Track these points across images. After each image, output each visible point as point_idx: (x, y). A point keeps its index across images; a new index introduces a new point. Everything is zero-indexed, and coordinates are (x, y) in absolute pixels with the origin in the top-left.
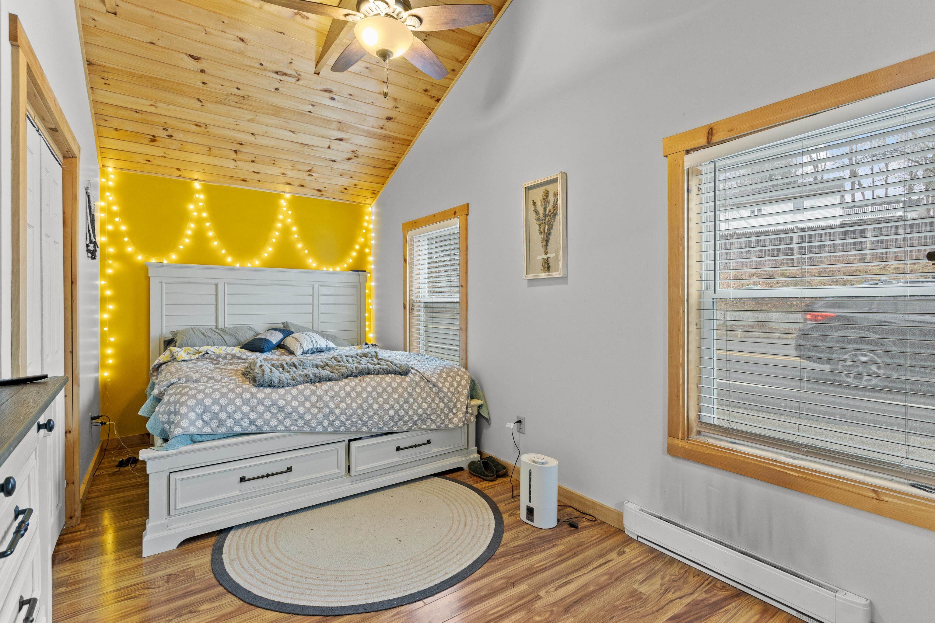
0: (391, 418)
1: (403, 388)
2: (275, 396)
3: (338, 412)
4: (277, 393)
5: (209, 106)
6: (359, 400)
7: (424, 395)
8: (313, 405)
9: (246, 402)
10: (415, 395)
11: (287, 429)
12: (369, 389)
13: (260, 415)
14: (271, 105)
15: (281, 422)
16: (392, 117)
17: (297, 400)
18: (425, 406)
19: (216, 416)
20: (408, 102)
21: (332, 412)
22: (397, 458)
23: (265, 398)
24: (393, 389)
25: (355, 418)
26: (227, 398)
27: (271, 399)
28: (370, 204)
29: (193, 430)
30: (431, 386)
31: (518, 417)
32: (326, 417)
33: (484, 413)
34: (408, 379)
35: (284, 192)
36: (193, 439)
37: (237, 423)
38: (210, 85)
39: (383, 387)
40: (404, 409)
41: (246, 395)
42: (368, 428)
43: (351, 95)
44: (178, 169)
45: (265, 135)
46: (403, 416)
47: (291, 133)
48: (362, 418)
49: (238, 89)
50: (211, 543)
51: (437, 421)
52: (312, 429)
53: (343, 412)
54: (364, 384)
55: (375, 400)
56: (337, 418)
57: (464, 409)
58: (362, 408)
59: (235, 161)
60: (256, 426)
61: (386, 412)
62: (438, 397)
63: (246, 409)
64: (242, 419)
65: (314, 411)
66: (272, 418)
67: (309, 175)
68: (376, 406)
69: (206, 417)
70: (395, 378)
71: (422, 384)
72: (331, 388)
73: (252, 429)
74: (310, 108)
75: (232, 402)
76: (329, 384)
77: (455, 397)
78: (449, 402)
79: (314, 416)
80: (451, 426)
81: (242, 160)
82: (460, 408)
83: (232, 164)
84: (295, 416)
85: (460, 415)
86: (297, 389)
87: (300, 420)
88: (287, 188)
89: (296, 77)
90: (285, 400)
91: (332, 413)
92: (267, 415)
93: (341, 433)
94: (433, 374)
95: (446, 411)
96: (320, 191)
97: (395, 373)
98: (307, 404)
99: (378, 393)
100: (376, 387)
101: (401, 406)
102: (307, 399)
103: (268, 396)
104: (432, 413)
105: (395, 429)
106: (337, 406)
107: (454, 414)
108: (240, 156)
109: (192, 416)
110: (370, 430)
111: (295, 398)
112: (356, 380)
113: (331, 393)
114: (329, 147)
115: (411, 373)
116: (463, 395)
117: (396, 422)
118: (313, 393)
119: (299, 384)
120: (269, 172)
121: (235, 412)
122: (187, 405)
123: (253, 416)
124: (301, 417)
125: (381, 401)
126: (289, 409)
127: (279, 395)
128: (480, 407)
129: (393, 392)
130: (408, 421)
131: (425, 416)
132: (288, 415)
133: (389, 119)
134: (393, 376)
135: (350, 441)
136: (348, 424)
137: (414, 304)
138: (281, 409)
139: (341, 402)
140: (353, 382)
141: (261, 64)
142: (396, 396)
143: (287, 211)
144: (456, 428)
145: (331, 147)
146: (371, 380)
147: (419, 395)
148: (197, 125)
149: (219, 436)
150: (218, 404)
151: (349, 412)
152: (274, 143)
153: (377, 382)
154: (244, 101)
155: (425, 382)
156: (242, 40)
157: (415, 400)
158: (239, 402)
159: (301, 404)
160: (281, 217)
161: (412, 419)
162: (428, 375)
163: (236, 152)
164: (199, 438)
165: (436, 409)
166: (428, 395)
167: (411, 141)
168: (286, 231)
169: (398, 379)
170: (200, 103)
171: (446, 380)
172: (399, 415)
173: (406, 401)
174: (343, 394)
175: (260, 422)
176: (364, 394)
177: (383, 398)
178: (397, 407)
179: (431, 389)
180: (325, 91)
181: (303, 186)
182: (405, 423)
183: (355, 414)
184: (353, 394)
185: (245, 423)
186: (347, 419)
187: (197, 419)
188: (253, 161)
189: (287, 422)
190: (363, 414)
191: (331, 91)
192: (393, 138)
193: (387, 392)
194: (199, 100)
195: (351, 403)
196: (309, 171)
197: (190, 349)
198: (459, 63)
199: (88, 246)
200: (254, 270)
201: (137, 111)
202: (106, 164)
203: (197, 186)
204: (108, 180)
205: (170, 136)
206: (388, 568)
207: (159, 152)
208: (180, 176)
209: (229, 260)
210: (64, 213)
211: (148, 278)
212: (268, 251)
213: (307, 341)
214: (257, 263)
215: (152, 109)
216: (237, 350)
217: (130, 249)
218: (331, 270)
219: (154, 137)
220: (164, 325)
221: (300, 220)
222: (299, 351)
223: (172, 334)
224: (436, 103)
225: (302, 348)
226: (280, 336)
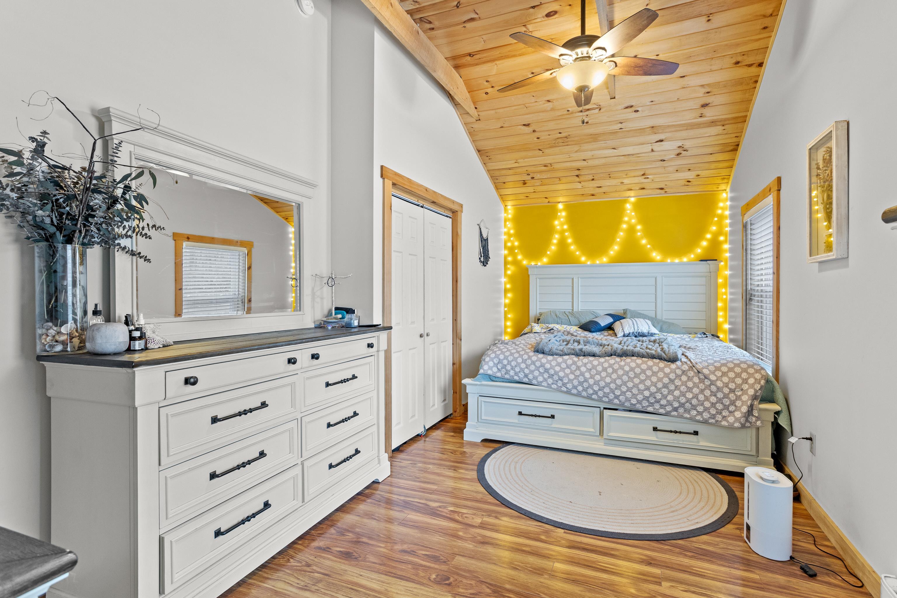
0: (646, 398)
1: (665, 373)
2: (544, 361)
3: (591, 381)
4: (546, 359)
5: (547, 151)
6: (614, 376)
7: (690, 384)
8: (572, 373)
9: (524, 361)
10: (678, 382)
11: (549, 386)
12: (627, 368)
13: (532, 372)
14: (588, 135)
15: (545, 380)
16: (707, 103)
17: (560, 366)
18: (689, 395)
19: (504, 367)
20: (719, 82)
21: (586, 380)
22: (653, 437)
23: (536, 361)
24: (653, 372)
25: (607, 390)
26: (513, 356)
27: (541, 362)
28: (725, 190)
29: (490, 372)
30: (702, 377)
31: (810, 434)
32: (581, 384)
33: (783, 422)
34: (673, 366)
35: (628, 197)
36: (491, 378)
37: (516, 374)
38: (542, 138)
39: (641, 369)
40: (661, 393)
41: (525, 357)
42: (620, 401)
43: (652, 101)
44: (546, 198)
45: (593, 158)
46: (661, 399)
47: (613, 150)
48: (614, 391)
49: (560, 133)
50: (496, 447)
51: (704, 414)
52: (568, 390)
53: (596, 383)
54: (623, 363)
55: (631, 379)
56: (590, 386)
57: (744, 409)
58: (615, 383)
59: (580, 182)
60: (528, 379)
61: (641, 392)
62: (710, 390)
63: (523, 366)
64: (520, 372)
65: (572, 377)
66: (539, 375)
67: (645, 178)
68: (630, 385)
69: (500, 366)
70: (659, 363)
71: (691, 374)
72: (591, 362)
73: (525, 380)
74: (620, 126)
75: (515, 359)
76: (591, 358)
77: (735, 395)
78: (723, 398)
79: (570, 381)
80: (724, 423)
81: (585, 181)
82: (740, 407)
83: (579, 186)
84: (556, 377)
85: (738, 414)
86: (563, 358)
87: (560, 382)
88: (632, 193)
89: (598, 108)
90: (551, 364)
91: (586, 382)
92: (536, 373)
93: (593, 400)
94: (708, 366)
95: (719, 406)
96: (662, 189)
97: (661, 358)
98: (568, 371)
99: (635, 373)
100: (635, 368)
101: (659, 390)
102: (568, 367)
103: (539, 360)
104: (698, 405)
105: (650, 409)
106: (592, 377)
107: (731, 412)
108: (582, 178)
109: (491, 364)
110: (622, 404)
111: (559, 364)
112: (618, 359)
113: (589, 366)
114: (652, 150)
115: (681, 361)
116: (747, 394)
117: (652, 403)
118: (574, 363)
119: (566, 355)
120: (608, 184)
121: (516, 366)
122: (490, 357)
123: (527, 371)
124: (561, 379)
125: (636, 381)
126: (552, 372)
127: (547, 360)
128: (778, 413)
129: (652, 375)
130: (666, 406)
131: (688, 405)
132: (551, 376)
133: (704, 106)
134: (658, 361)
135: (605, 408)
136: (601, 393)
138: (546, 371)
139: (596, 374)
140: (612, 360)
141: (568, 111)
142: (654, 379)
143: (631, 212)
144: (731, 427)
145: (654, 149)
146: (632, 361)
147: (684, 384)
148: (545, 166)
149: (505, 380)
150: (507, 359)
151: (602, 384)
152: (603, 161)
153: (637, 364)
154: (568, 140)
155: (695, 372)
156: (549, 101)
157: (677, 388)
158: (520, 360)
159: (563, 370)
160: (626, 219)
161: (671, 405)
162: (699, 366)
163: (577, 176)
164: (494, 379)
165: (704, 401)
166: (696, 385)
167: (746, 116)
168: (631, 230)
169: (662, 364)
170: (541, 152)
171: (724, 374)
172: (655, 398)
173: (665, 386)
174: (600, 368)
175: (531, 377)
176: (620, 372)
177: (639, 379)
178: (653, 389)
179: (702, 381)
180: (627, 108)
181: (644, 188)
182: (662, 406)
183: (608, 387)
184: (610, 370)
185: (521, 375)
186: (599, 390)
187: (494, 366)
188: (593, 180)
189: (550, 381)
190: (616, 389)
191: (632, 106)
192: (720, 121)
193: (645, 374)
194: (540, 150)
195: (605, 377)
196: (643, 175)
197: (544, 326)
198: (769, 18)
199: (480, 259)
200: (602, 266)
201: (510, 169)
202: (507, 205)
203: (560, 206)
204: (508, 214)
205: (533, 178)
206: (568, 503)
207: (531, 189)
208: (549, 202)
209: (583, 259)
210: (452, 243)
211: (529, 276)
212: (615, 249)
213: (629, 325)
214: (605, 260)
215: (516, 165)
216: (574, 329)
217: (520, 257)
218: (677, 261)
219: (524, 181)
220: (538, 308)
221: (643, 219)
222: (620, 334)
223: (541, 314)
224: (758, 69)
225: (623, 331)
226: (610, 320)
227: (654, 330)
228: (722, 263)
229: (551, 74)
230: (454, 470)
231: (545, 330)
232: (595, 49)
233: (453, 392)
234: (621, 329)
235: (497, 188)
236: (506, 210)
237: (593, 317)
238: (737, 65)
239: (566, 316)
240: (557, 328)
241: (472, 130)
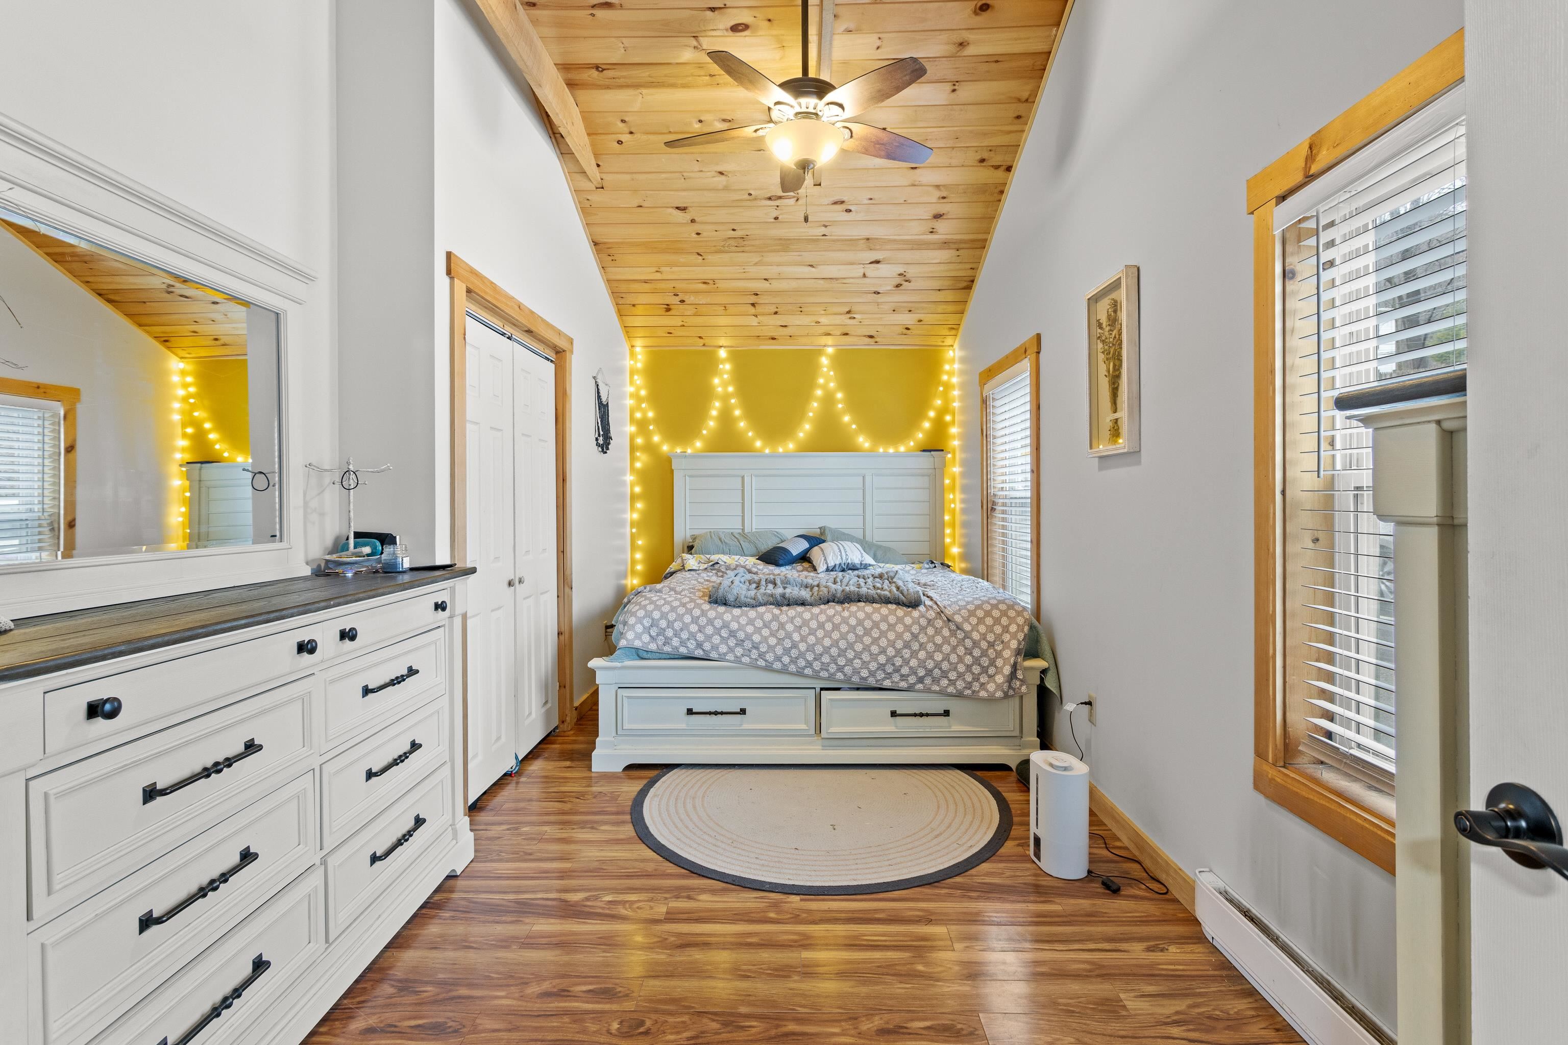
0: (882, 667)
1: (905, 626)
2: (727, 617)
3: (803, 647)
4: (731, 613)
5: (710, 258)
6: (836, 635)
7: (939, 639)
8: (773, 634)
9: (695, 620)
10: (923, 639)
11: (738, 660)
12: (853, 622)
13: (709, 638)
14: (775, 240)
15: (731, 650)
16: (941, 213)
17: (753, 625)
18: (938, 657)
19: (662, 632)
20: (957, 185)
21: (795, 646)
22: (891, 727)
23: (715, 618)
24: (890, 625)
25: (826, 659)
26: (676, 613)
27: (723, 620)
28: (952, 346)
29: (637, 644)
30: (953, 627)
31: (1090, 696)
32: (787, 651)
33: (1050, 684)
34: (915, 613)
35: (825, 346)
36: (638, 654)
37: (683, 643)
38: (705, 234)
39: (873, 622)
40: (902, 657)
41: (697, 612)
42: (845, 675)
43: (871, 199)
44: (700, 337)
45: (780, 277)
46: (901, 666)
47: (810, 268)
48: (836, 660)
49: (734, 230)
51: (958, 683)
52: (768, 664)
53: (810, 648)
54: (846, 614)
55: (859, 639)
56: (802, 655)
57: (1007, 670)
58: (838, 647)
59: (756, 316)
60: (703, 650)
61: (874, 657)
62: (964, 646)
63: (694, 628)
64: (688, 639)
65: (772, 641)
66: (721, 643)
67: (850, 318)
68: (859, 647)
69: (653, 632)
70: (896, 610)
71: (939, 623)
72: (800, 615)
73: (699, 653)
74: (823, 230)
75: (680, 618)
76: (800, 609)
77: (995, 650)
78: (981, 657)
79: (771, 648)
80: (983, 694)
81: (763, 314)
82: (1002, 668)
83: (754, 321)
84: (748, 645)
85: (1000, 679)
86: (757, 611)
87: (754, 651)
88: (829, 340)
89: (794, 197)
90: (739, 623)
91: (795, 647)
92: (716, 639)
93: (807, 676)
94: (960, 610)
95: (976, 669)
96: (871, 337)
97: (898, 603)
98: (765, 632)
99: (865, 629)
100: (864, 620)
101: (898, 652)
102: (766, 625)
103: (720, 616)
104: (950, 670)
105: (887, 683)
106: (803, 639)
107: (990, 677)
108: (759, 309)
109: (639, 628)
110: (848, 680)
111: (751, 622)
112: (838, 608)
113: (798, 622)
114: (864, 276)
115: (925, 605)
116: (1009, 647)
117: (889, 674)
118: (775, 618)
119: (761, 605)
120: (798, 323)
121: (682, 630)
123: (700, 637)
124: (756, 647)
125: (867, 640)
126: (741, 635)
127: (733, 616)
128: (1044, 672)
129: (888, 630)
130: (908, 675)
131: (937, 672)
132: (740, 643)
133: (937, 217)
134: (894, 606)
135: (822, 689)
136: (817, 665)
137: (997, 501)
138: (733, 634)
139: (809, 634)
140: (832, 609)
141: (750, 194)
142: (891, 635)
143: (829, 371)
144: (991, 700)
145: (867, 274)
146: (859, 609)
147: (931, 639)
148: (705, 283)
149: (665, 656)
150: (666, 619)
151: (819, 649)
152: (794, 284)
153: (866, 614)
154: (745, 243)
155: (944, 621)
156: (722, 174)
157: (922, 646)
158: (687, 619)
159: (758, 630)
160: (821, 381)
161: (916, 673)
162: (949, 611)
163: (753, 305)
164: (645, 655)
165: (957, 663)
166: (946, 641)
167: (986, 240)
168: (829, 399)
169: (900, 612)
170: (700, 257)
171: (981, 621)
172: (893, 665)
173: (907, 645)
174: (813, 624)
175: (707, 646)
176: (844, 628)
177: (871, 637)
178: (891, 652)
179: (953, 633)
180: (835, 203)
181: (847, 334)
182: (904, 677)
183: (827, 653)
184: (829, 626)
185: (692, 645)
186: (815, 659)
187: (643, 633)
188: (776, 313)
189: (739, 651)
190: (839, 656)
191: (842, 202)
192: (954, 243)
193: (878, 628)
194: (698, 254)
195: (823, 638)
196: (849, 312)
197: (703, 558)
198: (1025, 104)
199: (597, 439)
200: (786, 456)
201: (646, 282)
202: (634, 344)
203: (723, 353)
204: (636, 361)
205: (682, 301)
206: (793, 851)
207: (677, 321)
208: (704, 345)
209: (758, 444)
210: (556, 409)
211: (672, 471)
212: (805, 430)
213: (834, 553)
214: (791, 446)
215: (658, 276)
216: (751, 561)
217: (656, 438)
218: (891, 450)
219: (668, 305)
220: (688, 527)
221: (846, 384)
222: (822, 568)
223: (694, 538)
224: (1006, 174)
225: (827, 563)
226: (805, 545)
227: (869, 560)
228: (949, 456)
229: (756, 131)
230: (592, 828)
231: (706, 566)
232: (828, 104)
233: (560, 686)
234: (823, 558)
235: (621, 314)
236: (633, 355)
237: (778, 540)
238: (982, 164)
239: (736, 540)
240: (725, 560)
241: (587, 204)
